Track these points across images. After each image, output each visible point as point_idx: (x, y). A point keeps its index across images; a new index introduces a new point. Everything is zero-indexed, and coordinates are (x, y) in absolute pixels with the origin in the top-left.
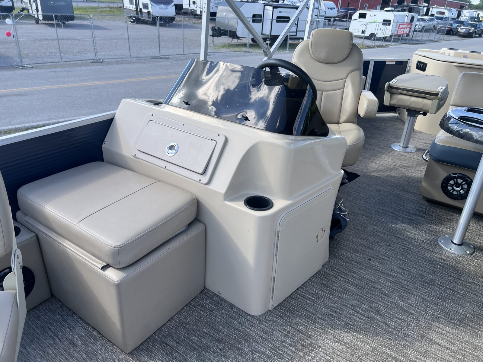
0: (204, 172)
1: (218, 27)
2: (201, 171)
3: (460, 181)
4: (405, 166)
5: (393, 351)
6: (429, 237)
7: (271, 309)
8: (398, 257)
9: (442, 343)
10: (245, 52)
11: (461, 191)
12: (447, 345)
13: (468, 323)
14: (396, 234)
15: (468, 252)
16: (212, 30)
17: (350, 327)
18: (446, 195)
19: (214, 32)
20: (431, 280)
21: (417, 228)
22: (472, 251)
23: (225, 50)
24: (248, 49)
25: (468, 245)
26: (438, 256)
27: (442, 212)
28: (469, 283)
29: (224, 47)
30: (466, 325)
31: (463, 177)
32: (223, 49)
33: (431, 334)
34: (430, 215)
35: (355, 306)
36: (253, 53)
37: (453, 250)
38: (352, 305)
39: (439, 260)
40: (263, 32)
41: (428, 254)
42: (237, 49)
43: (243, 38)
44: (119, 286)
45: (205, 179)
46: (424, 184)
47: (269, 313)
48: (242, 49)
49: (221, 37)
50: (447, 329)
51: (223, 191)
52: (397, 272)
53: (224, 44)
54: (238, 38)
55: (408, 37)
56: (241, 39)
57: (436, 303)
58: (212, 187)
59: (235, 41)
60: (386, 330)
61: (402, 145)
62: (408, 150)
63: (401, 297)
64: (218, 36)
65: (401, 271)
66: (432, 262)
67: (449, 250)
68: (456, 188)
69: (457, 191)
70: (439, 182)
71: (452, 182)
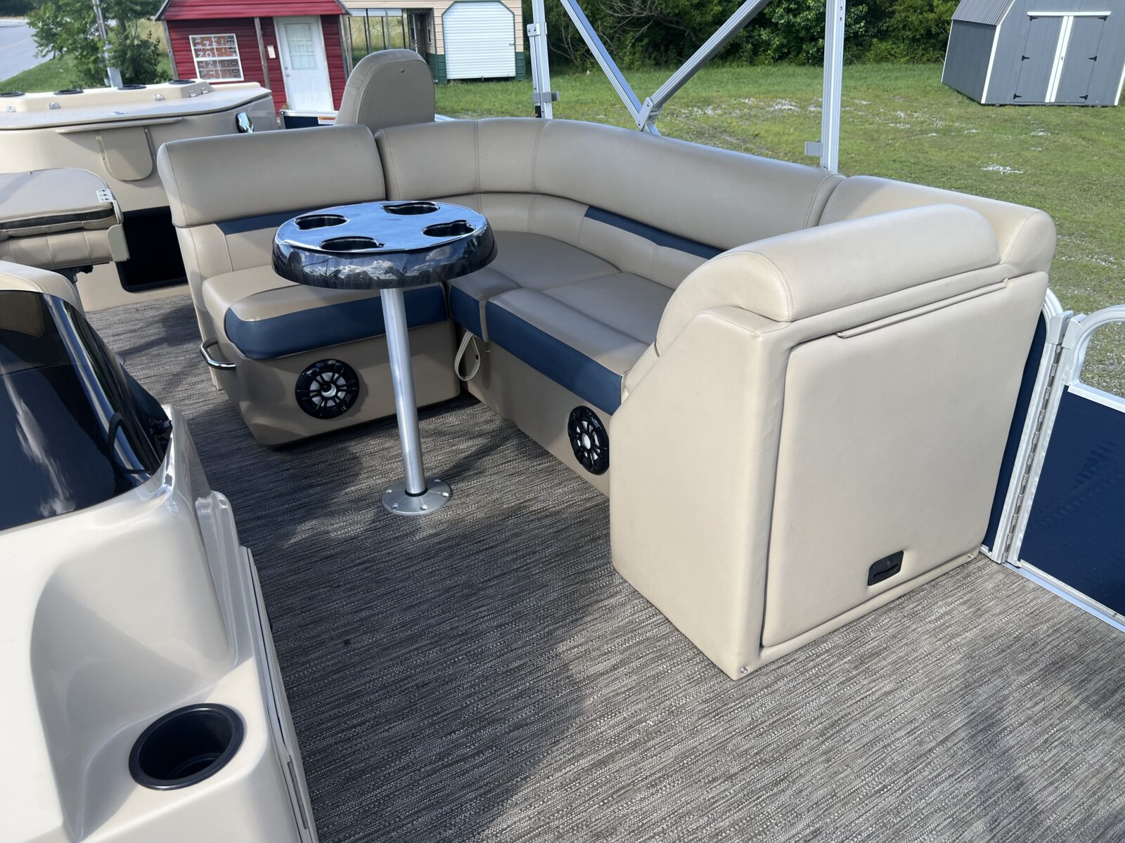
3: (327, 377)
5: (582, 755)
6: (368, 515)
9: (600, 667)
11: (339, 394)
12: (609, 664)
13: (581, 603)
15: (445, 494)
20: (467, 585)
22: (448, 487)
25: (434, 483)
28: (506, 541)
30: (584, 610)
31: (330, 366)
33: (577, 670)
35: (448, 753)
37: (427, 509)
38: (441, 757)
41: (405, 546)
50: (579, 639)
52: (414, 621)
57: (519, 616)
60: (534, 735)
65: (414, 613)
67: (422, 512)
68: (325, 394)
69: (333, 398)
70: (291, 399)
71: (314, 386)
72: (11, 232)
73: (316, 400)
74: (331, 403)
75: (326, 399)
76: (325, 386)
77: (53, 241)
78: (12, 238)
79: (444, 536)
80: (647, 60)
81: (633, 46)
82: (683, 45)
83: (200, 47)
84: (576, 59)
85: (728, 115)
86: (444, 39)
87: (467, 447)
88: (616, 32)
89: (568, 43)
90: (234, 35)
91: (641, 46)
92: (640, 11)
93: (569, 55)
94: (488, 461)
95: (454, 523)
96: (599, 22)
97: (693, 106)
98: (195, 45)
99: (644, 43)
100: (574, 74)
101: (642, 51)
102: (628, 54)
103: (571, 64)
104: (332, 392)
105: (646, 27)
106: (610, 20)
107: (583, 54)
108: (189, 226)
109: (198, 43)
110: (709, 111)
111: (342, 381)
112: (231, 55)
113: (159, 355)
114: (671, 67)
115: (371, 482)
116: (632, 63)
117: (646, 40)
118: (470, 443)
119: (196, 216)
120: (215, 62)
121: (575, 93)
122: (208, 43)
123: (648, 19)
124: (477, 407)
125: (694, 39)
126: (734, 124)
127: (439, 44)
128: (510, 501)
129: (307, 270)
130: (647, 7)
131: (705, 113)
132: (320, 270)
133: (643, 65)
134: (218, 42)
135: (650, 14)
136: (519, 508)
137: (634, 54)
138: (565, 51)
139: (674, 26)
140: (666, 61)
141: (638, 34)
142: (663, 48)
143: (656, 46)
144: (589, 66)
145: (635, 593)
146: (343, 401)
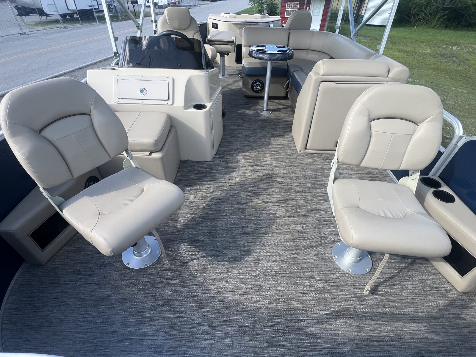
0: (168, 99)
1: (22, 6)
2: (167, 99)
3: (258, 83)
4: (229, 85)
5: (263, 151)
6: (254, 111)
7: (214, 156)
8: (248, 122)
9: (276, 143)
10: (61, 27)
11: (260, 88)
12: (278, 143)
13: (281, 135)
14: (243, 114)
15: (270, 113)
16: (16, 9)
17: (246, 151)
18: (254, 92)
19: (20, 11)
20: (263, 126)
21: (248, 110)
22: (271, 112)
23: (40, 28)
24: (63, 25)
25: (269, 110)
26: (261, 117)
27: (254, 101)
28: (275, 123)
29: (37, 25)
30: (281, 136)
31: (258, 81)
32: (37, 27)
33: (272, 142)
34: (250, 103)
35: (243, 144)
36: (69, 28)
37: (265, 114)
38: (242, 144)
39: (262, 119)
40: (69, 8)
41: (257, 118)
42: (52, 26)
43: (52, 14)
44: (162, 159)
45: (170, 102)
46: (244, 89)
47: (214, 158)
48: (56, 25)
49: (29, 15)
50: (276, 139)
51: (183, 105)
52: (250, 128)
53: (36, 22)
54: (47, 15)
55: (179, 4)
56: (51, 16)
57: (269, 133)
58: (175, 105)
59: (44, 18)
60: (258, 147)
61: (222, 75)
62: (225, 76)
63: (257, 135)
64: (26, 15)
65: (252, 127)
66: (260, 120)
67: (264, 114)
68: (257, 87)
69: (258, 88)
70: (250, 86)
71: (255, 85)
72: (215, 43)
73: (255, 88)
74: (257, 90)
75: (256, 88)
76: (257, 85)
77: (222, 46)
78: (215, 44)
79: (265, 119)
80: (443, 24)
81: (439, 18)
82: (462, 20)
83: (288, 6)
84: (413, 21)
85: (462, 51)
86: (366, 9)
87: (281, 106)
88: (434, 12)
89: (412, 15)
90: (299, 3)
91: (443, 19)
92: (448, 5)
93: (411, 20)
94: (283, 110)
95: (268, 117)
96: (429, 8)
97: (449, 45)
98: (287, 5)
99: (444, 18)
100: (409, 27)
101: (442, 21)
102: (435, 21)
103: (410, 23)
104: (258, 87)
105: (448, 11)
106: (434, 7)
107: (417, 20)
108: (244, 46)
109: (289, 5)
110: (455, 48)
111: (261, 85)
112: (296, 9)
113: (236, 77)
114: (451, 29)
115: (259, 107)
116: (435, 25)
117: (446, 17)
118: (282, 106)
119: (246, 44)
120: (291, 10)
121: (405, 34)
122: (291, 4)
123: (450, 8)
124: (289, 101)
125: (468, 18)
126: (462, 54)
127: (364, 11)
128: (282, 117)
129: (253, 55)
130: (452, 3)
131: (452, 48)
132: (255, 55)
133: (440, 27)
134: (294, 5)
135: (452, 6)
136: (283, 119)
137: (438, 22)
138: (410, 18)
139: (461, 12)
140: (451, 26)
141: (443, 14)
142: (452, 20)
143: (449, 20)
144: (417, 24)
145: (292, 137)
146: (260, 90)
